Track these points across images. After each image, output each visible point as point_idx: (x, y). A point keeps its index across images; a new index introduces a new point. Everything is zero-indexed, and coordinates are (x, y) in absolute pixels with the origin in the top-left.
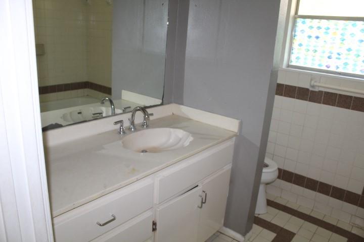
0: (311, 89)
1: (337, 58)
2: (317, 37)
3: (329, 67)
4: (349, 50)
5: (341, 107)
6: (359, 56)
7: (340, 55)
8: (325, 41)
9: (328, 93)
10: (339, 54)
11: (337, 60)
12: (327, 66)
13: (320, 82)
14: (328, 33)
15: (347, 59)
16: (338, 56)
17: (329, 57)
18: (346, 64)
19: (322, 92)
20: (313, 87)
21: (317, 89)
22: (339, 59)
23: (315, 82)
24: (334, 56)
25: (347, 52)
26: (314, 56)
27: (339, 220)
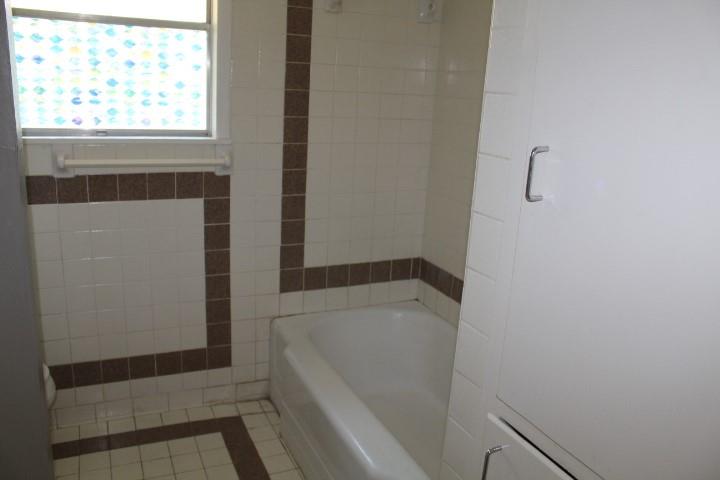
0: (57, 175)
1: (91, 102)
2: (38, 59)
3: (79, 123)
4: (112, 83)
5: (130, 199)
6: (132, 93)
7: (96, 94)
8: (58, 68)
9: (97, 177)
10: (94, 93)
11: (93, 105)
12: (74, 121)
13: (73, 158)
14: (61, 50)
15: (111, 101)
16: (93, 97)
17: (76, 101)
18: (112, 111)
19: (83, 177)
20: (64, 169)
21: (70, 175)
22: (97, 102)
23: (66, 158)
24: (85, 97)
25: (110, 88)
26: (40, 103)
27: (186, 409)
